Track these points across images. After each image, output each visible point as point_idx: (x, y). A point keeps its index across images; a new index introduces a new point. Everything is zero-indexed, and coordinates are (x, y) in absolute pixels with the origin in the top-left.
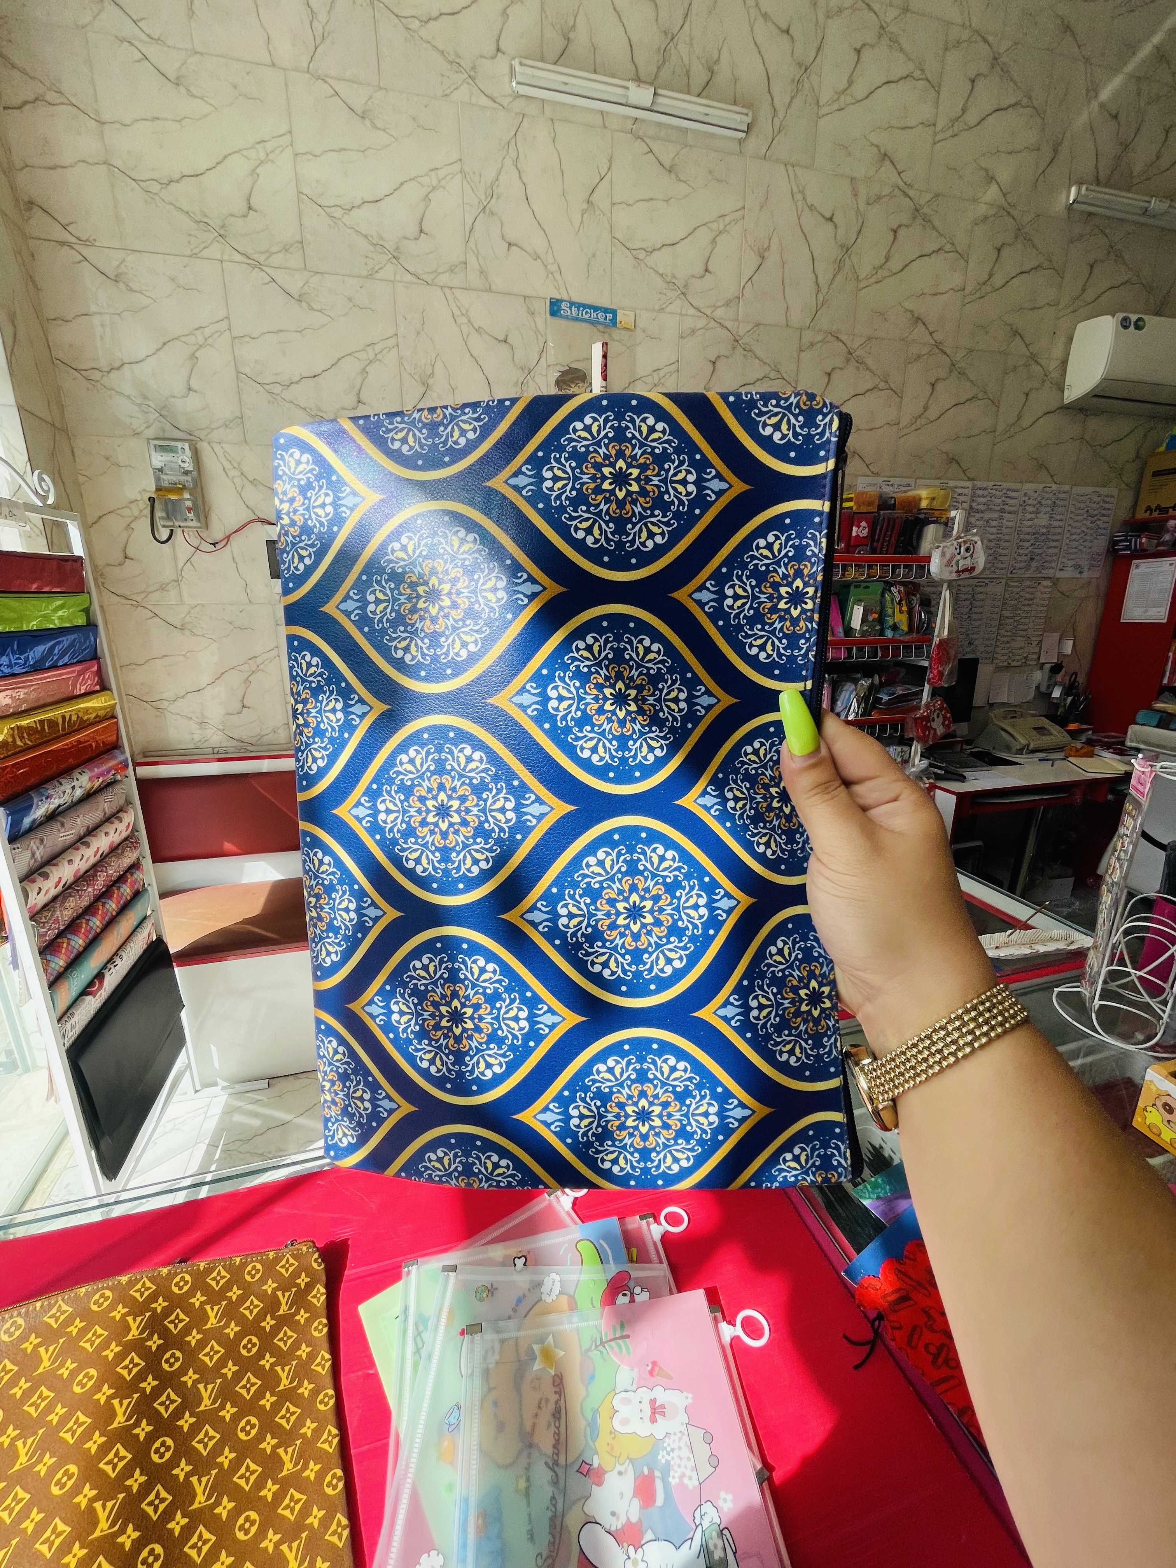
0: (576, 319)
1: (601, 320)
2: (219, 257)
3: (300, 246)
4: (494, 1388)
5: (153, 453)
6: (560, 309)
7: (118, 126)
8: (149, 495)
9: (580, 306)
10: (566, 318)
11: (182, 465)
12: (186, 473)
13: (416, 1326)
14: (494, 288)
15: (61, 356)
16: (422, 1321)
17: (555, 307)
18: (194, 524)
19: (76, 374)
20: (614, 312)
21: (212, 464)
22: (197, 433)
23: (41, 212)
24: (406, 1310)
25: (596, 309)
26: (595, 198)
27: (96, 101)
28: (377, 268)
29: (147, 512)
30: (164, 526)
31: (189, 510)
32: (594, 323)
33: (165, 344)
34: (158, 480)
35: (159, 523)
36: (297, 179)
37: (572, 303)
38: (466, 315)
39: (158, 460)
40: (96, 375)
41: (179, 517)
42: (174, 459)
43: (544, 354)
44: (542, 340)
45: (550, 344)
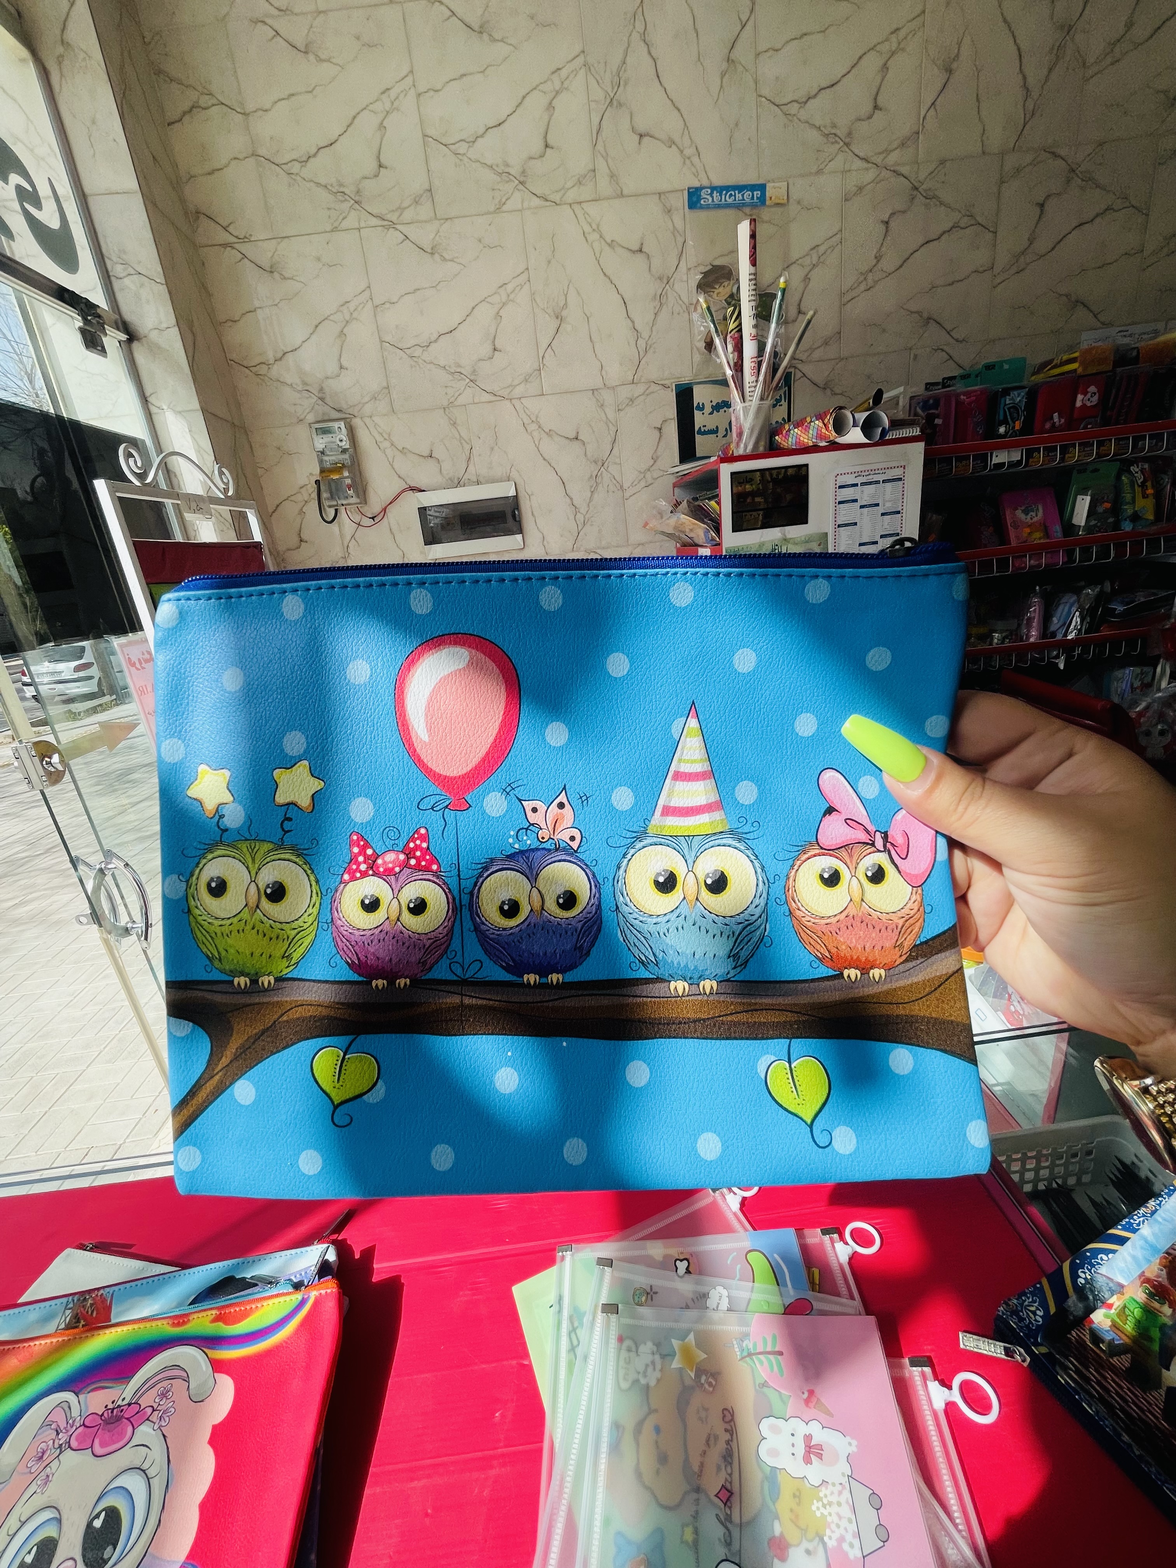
0: (719, 207)
1: (748, 200)
2: (357, 226)
3: (429, 194)
4: (656, 1411)
5: (314, 436)
6: (699, 198)
7: (260, 113)
8: (315, 478)
9: (721, 189)
10: (708, 207)
11: (341, 444)
12: (344, 451)
13: (571, 1318)
14: (625, 192)
15: (234, 356)
16: (576, 1316)
17: (694, 198)
18: (354, 500)
19: (247, 371)
20: (762, 188)
21: (365, 439)
22: (350, 411)
23: (206, 220)
24: (560, 1299)
25: (741, 188)
26: (736, 54)
27: (240, 93)
28: (504, 200)
29: (315, 495)
30: (330, 507)
31: (349, 486)
32: (739, 206)
33: (317, 326)
34: (321, 462)
35: (326, 503)
36: (421, 122)
37: (713, 189)
38: (597, 230)
39: (320, 443)
40: (263, 369)
41: (342, 496)
42: (333, 440)
43: (684, 255)
44: (680, 240)
45: (690, 243)
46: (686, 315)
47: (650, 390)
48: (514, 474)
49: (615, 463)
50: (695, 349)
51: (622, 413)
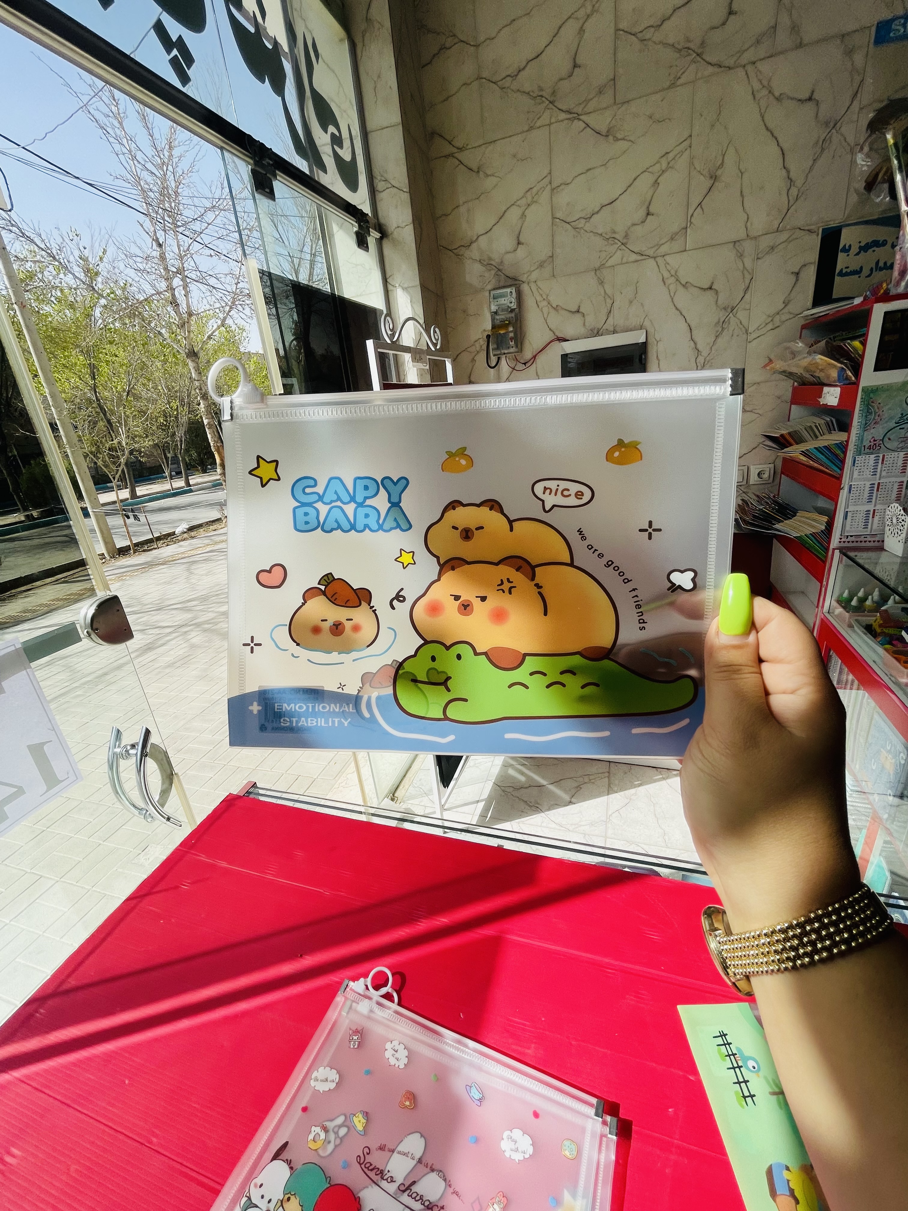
2: (548, 122)
3: (612, 82)
5: (491, 300)
6: (890, 30)
7: (488, 42)
8: (486, 333)
10: (897, 39)
11: (510, 305)
12: (512, 311)
14: (805, 41)
15: (443, 242)
17: (883, 32)
18: (513, 350)
19: (451, 253)
21: (529, 300)
22: (520, 278)
23: (438, 138)
27: (475, 28)
28: (679, 75)
29: (485, 347)
30: (494, 355)
31: (511, 339)
33: (505, 212)
34: (493, 320)
35: (492, 353)
36: (616, 18)
38: (767, 86)
39: (495, 305)
40: (462, 251)
41: (505, 346)
42: (505, 302)
43: (859, 95)
44: (857, 79)
45: (869, 81)
46: (849, 157)
47: (794, 236)
48: (647, 323)
49: (746, 309)
50: (852, 189)
51: (760, 261)
